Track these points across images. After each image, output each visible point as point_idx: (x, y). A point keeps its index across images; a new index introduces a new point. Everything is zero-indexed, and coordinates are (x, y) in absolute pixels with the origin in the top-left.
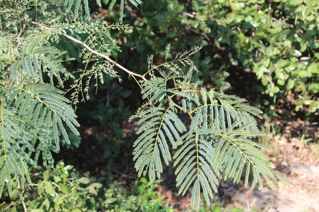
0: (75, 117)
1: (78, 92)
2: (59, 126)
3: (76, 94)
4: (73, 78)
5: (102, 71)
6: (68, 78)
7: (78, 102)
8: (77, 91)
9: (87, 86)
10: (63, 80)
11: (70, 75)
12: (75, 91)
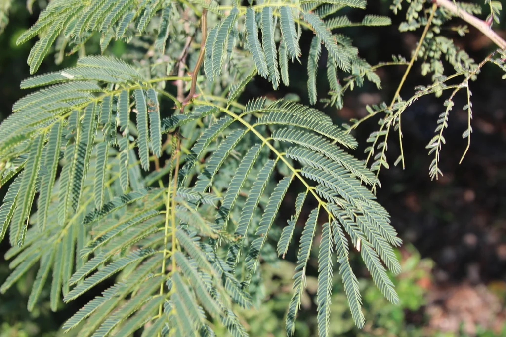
0: (393, 243)
1: (386, 133)
2: (339, 265)
3: (381, 139)
4: (374, 81)
5: (443, 58)
6: (362, 81)
7: (387, 166)
8: (385, 128)
9: (438, 133)
10: (343, 84)
11: (367, 71)
12: (377, 128)
